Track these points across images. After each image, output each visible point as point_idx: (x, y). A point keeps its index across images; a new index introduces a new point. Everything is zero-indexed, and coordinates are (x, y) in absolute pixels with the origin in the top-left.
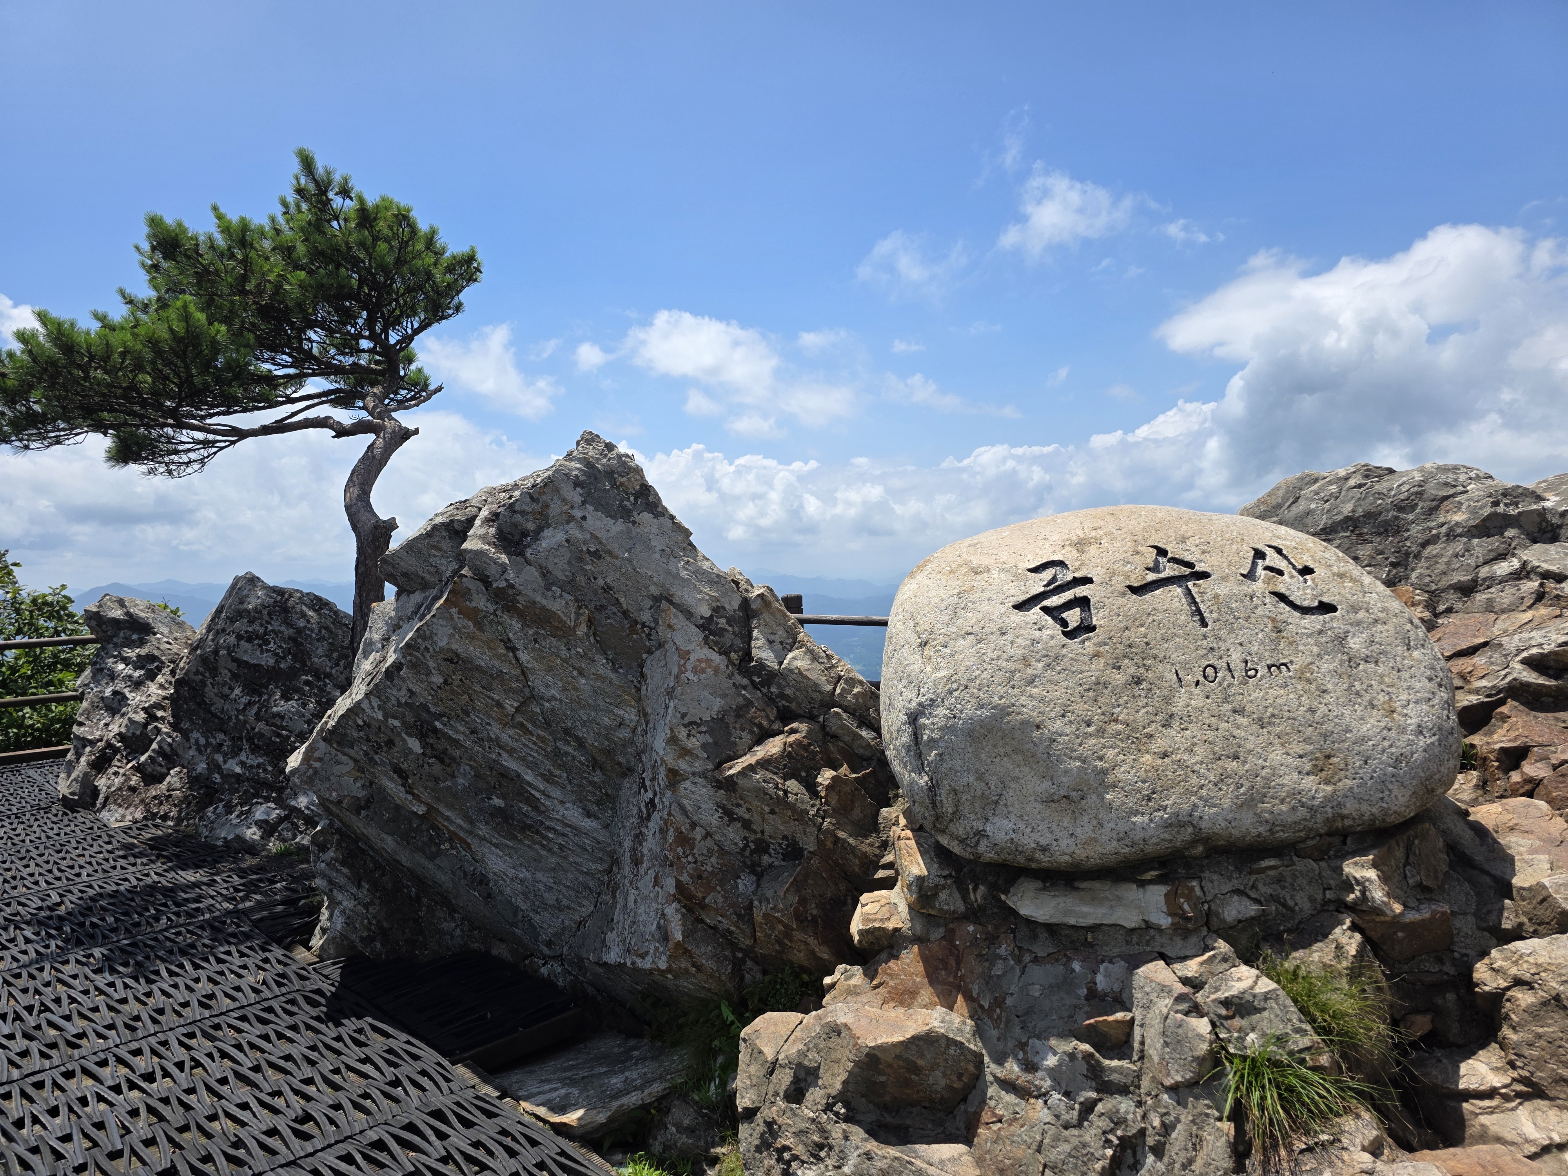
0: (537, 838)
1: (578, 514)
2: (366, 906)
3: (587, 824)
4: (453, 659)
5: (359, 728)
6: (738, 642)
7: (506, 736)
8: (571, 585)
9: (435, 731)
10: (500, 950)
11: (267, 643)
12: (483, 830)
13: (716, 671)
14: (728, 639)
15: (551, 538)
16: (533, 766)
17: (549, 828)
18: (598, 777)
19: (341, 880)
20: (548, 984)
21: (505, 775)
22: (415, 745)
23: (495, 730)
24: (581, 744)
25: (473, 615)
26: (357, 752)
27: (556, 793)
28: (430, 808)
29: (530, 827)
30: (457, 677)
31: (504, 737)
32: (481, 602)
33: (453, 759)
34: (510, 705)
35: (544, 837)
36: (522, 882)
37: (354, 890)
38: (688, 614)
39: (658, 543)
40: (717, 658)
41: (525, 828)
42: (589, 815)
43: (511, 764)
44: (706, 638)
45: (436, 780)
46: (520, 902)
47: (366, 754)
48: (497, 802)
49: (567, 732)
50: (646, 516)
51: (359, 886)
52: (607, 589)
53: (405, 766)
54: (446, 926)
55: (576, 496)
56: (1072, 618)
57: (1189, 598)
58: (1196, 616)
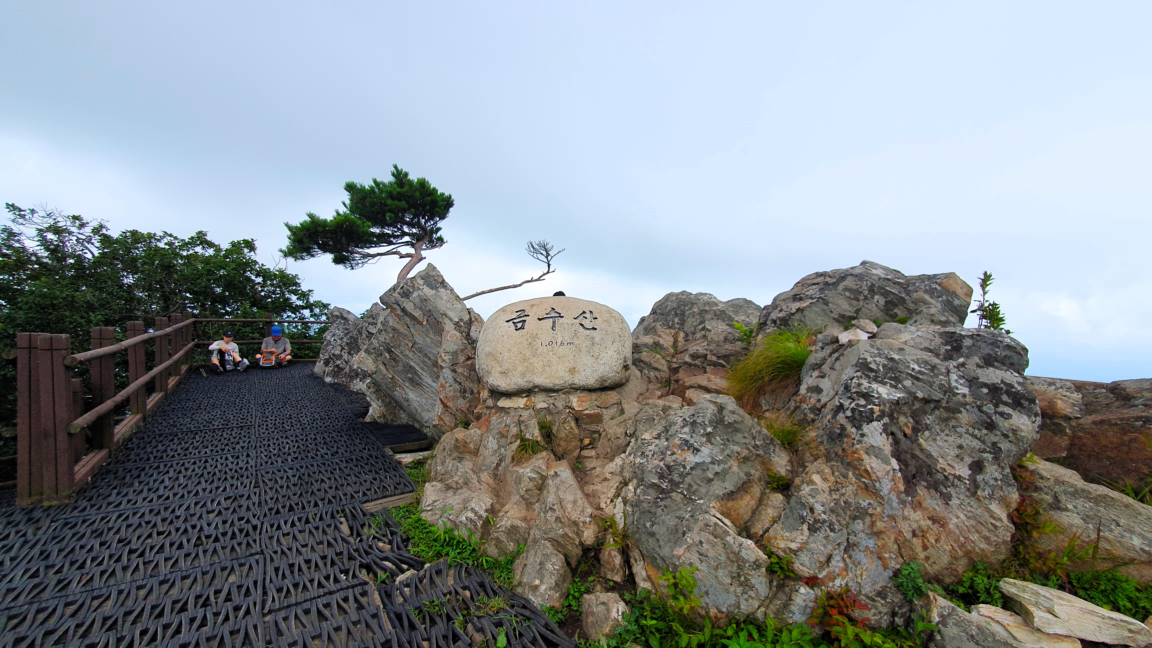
0: (421, 388)
1: (421, 287)
2: (380, 407)
3: (434, 384)
4: (394, 329)
5: (373, 349)
6: (466, 330)
7: (410, 355)
8: (421, 309)
9: (392, 351)
10: (416, 425)
12: (407, 385)
13: (458, 338)
14: (462, 329)
15: (415, 294)
16: (418, 365)
17: (424, 385)
18: (435, 369)
19: (374, 398)
20: (426, 435)
21: (411, 367)
22: (387, 355)
23: (407, 352)
24: (430, 359)
25: (397, 315)
26: (373, 356)
27: (425, 374)
28: (393, 377)
30: (396, 335)
31: (410, 356)
32: (399, 312)
33: (397, 361)
34: (410, 345)
35: (423, 388)
36: (418, 402)
37: (377, 402)
38: (451, 320)
39: (445, 298)
40: (458, 334)
41: (418, 384)
42: (434, 381)
43: (413, 364)
44: (456, 328)
45: (394, 367)
46: (417, 407)
47: (375, 357)
48: (410, 376)
49: (425, 354)
50: (442, 290)
51: (379, 400)
52: (430, 310)
53: (385, 362)
54: (403, 416)
55: (421, 282)
56: (519, 325)
57: (554, 322)
58: (553, 328)
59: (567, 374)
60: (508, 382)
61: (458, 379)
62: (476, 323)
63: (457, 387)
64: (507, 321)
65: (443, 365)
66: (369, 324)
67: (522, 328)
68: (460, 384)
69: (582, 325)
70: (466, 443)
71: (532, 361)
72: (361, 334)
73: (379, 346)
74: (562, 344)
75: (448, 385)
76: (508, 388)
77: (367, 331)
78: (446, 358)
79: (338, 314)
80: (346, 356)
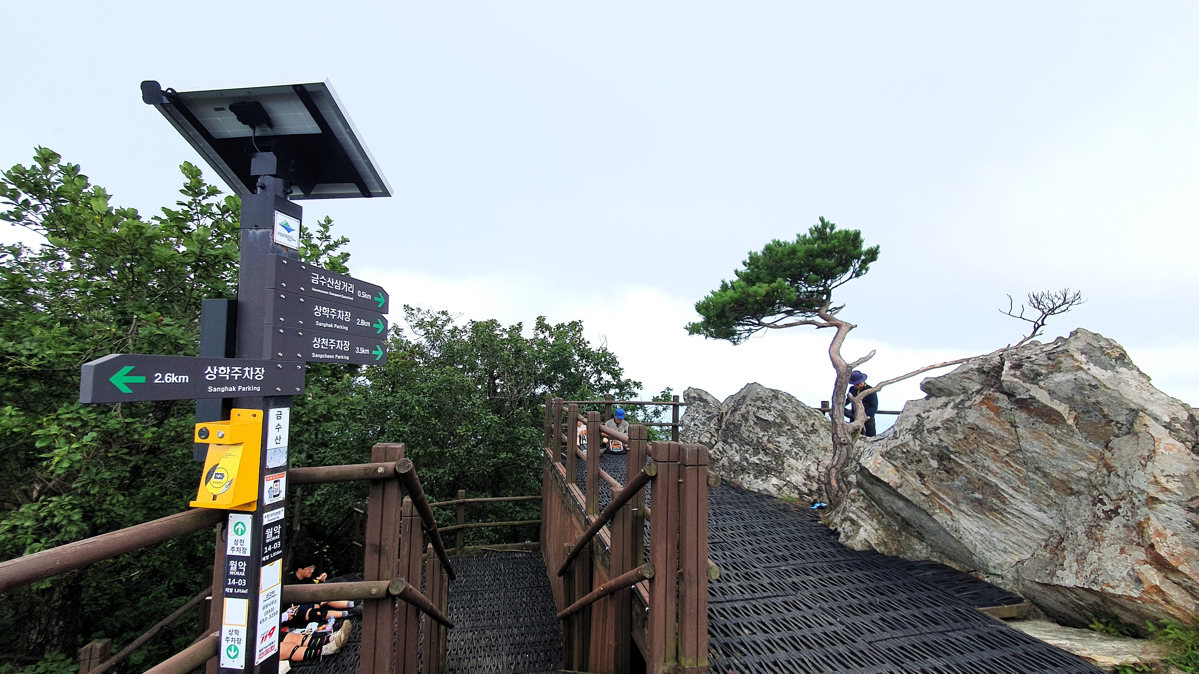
0: (999, 516)
3: (1038, 515)
4: (974, 428)
6: (1190, 437)
7: (996, 466)
8: (1067, 399)
9: (950, 459)
10: (952, 565)
11: (770, 411)
12: (964, 507)
13: (1179, 451)
15: (1061, 378)
16: (1008, 482)
17: (1009, 513)
21: (987, 484)
22: (934, 463)
23: (988, 462)
24: (1046, 476)
25: (998, 409)
27: (1020, 497)
28: (933, 494)
29: (996, 510)
30: (974, 436)
31: (993, 467)
32: (1004, 404)
33: (956, 473)
34: (1003, 452)
35: (1004, 516)
36: (982, 535)
38: (1156, 419)
39: (1133, 383)
40: (1179, 444)
41: (994, 510)
42: (1040, 510)
43: (994, 480)
44: (1170, 433)
45: (942, 480)
46: (977, 544)
47: (903, 464)
48: (977, 495)
49: (1037, 469)
52: (1096, 403)
53: (924, 472)
54: (918, 547)
55: (1082, 358)
66: (758, 408)
73: (922, 449)
77: (757, 417)
79: (695, 395)
80: (720, 445)
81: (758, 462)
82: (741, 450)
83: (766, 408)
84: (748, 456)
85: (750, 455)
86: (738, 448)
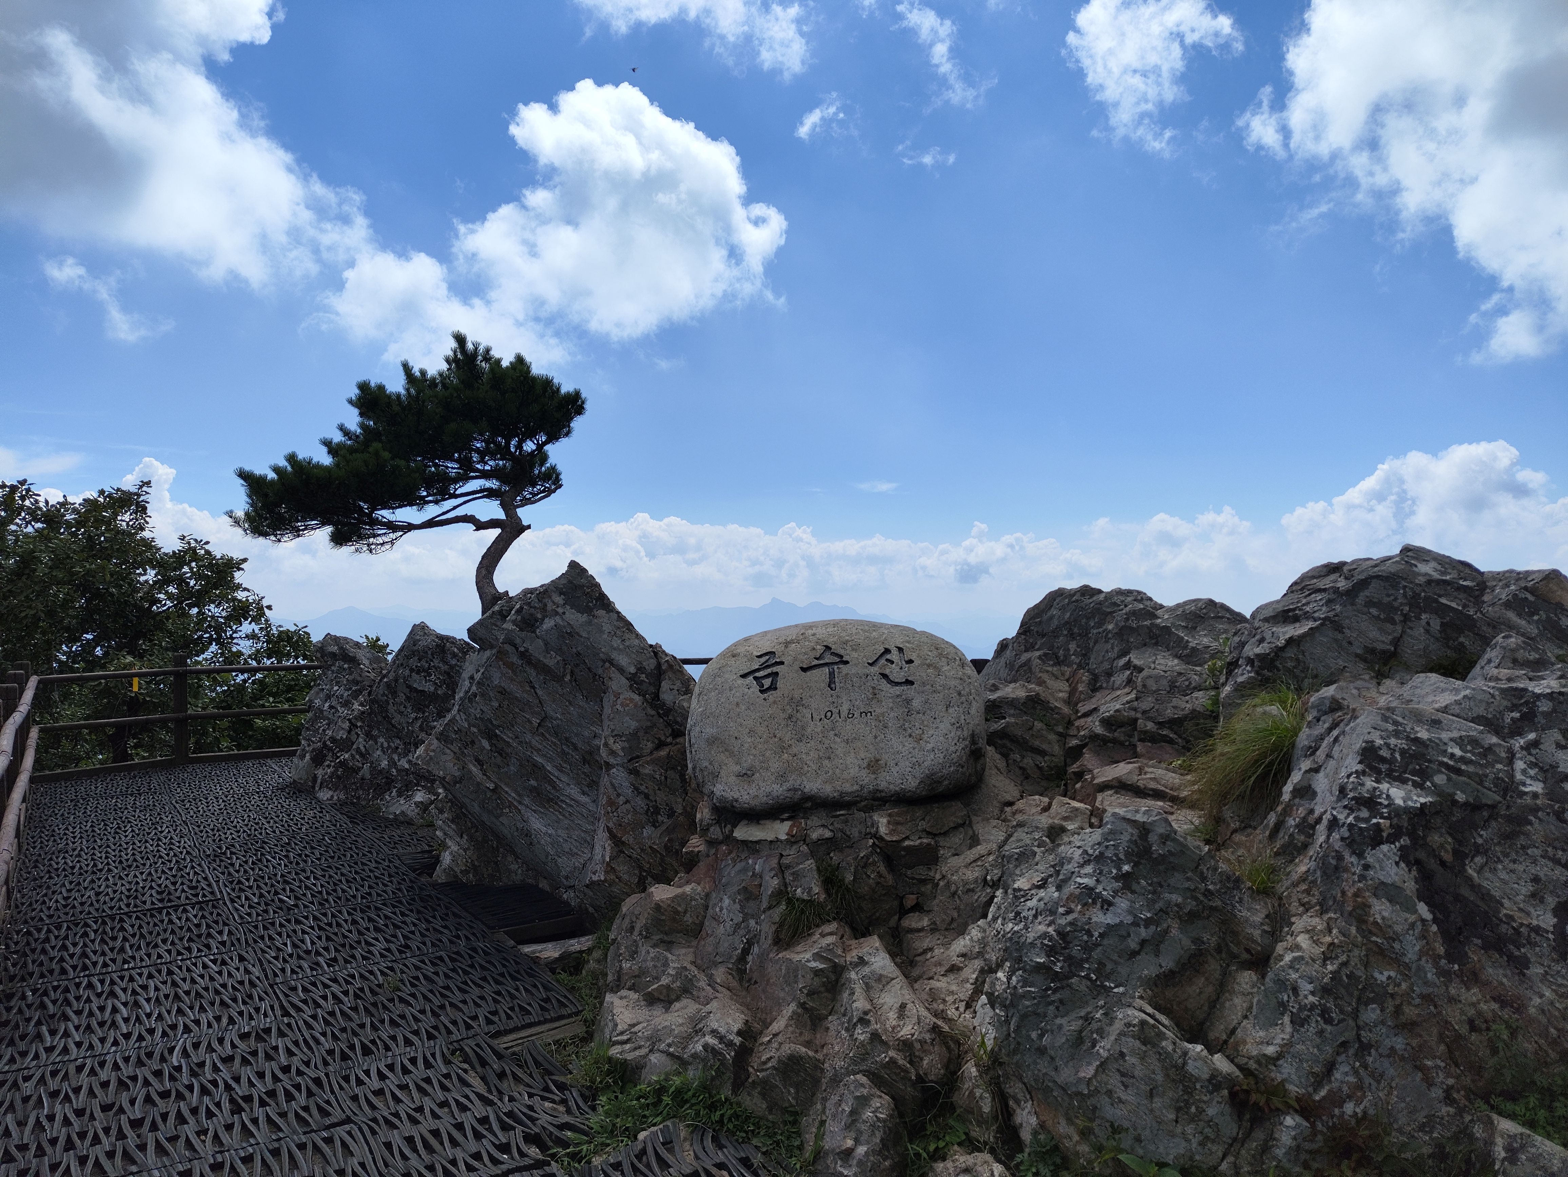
0: (557, 807)
1: (560, 610)
2: (465, 850)
3: (584, 799)
4: (503, 692)
5: (456, 732)
6: (652, 689)
7: (535, 741)
8: (559, 652)
9: (496, 736)
10: (544, 885)
12: (527, 801)
13: (636, 706)
14: (645, 687)
15: (548, 624)
16: (550, 760)
17: (562, 801)
18: (587, 768)
19: (451, 833)
20: (567, 903)
21: (535, 765)
22: (486, 744)
23: (528, 737)
24: (576, 748)
25: (510, 666)
26: (455, 747)
27: (565, 778)
28: (497, 787)
29: (552, 800)
30: (506, 703)
31: (534, 742)
32: (515, 659)
33: (507, 754)
34: (535, 721)
35: (560, 807)
36: (550, 836)
37: (458, 839)
38: (621, 670)
39: (607, 628)
40: (637, 698)
41: (550, 800)
42: (584, 793)
43: (539, 760)
44: (631, 687)
45: (499, 767)
46: (549, 849)
47: (460, 749)
48: (533, 783)
49: (567, 739)
50: (601, 612)
51: (462, 837)
52: (578, 654)
53: (481, 758)
54: (514, 867)
55: (559, 600)
56: (767, 683)
57: (832, 674)
58: (831, 684)
59: (864, 773)
60: (753, 791)
61: (643, 788)
62: (670, 674)
63: (640, 802)
64: (744, 676)
65: (612, 761)
66: (412, 670)
67: (773, 687)
68: (647, 796)
69: (885, 676)
70: (677, 912)
71: (794, 750)
72: (394, 694)
73: (469, 725)
74: (850, 715)
75: (621, 800)
76: (753, 803)
77: (409, 687)
78: (617, 747)
79: (334, 649)
80: (361, 743)
81: (407, 766)
82: (389, 746)
83: (424, 671)
84: (396, 757)
85: (400, 755)
86: (386, 745)
